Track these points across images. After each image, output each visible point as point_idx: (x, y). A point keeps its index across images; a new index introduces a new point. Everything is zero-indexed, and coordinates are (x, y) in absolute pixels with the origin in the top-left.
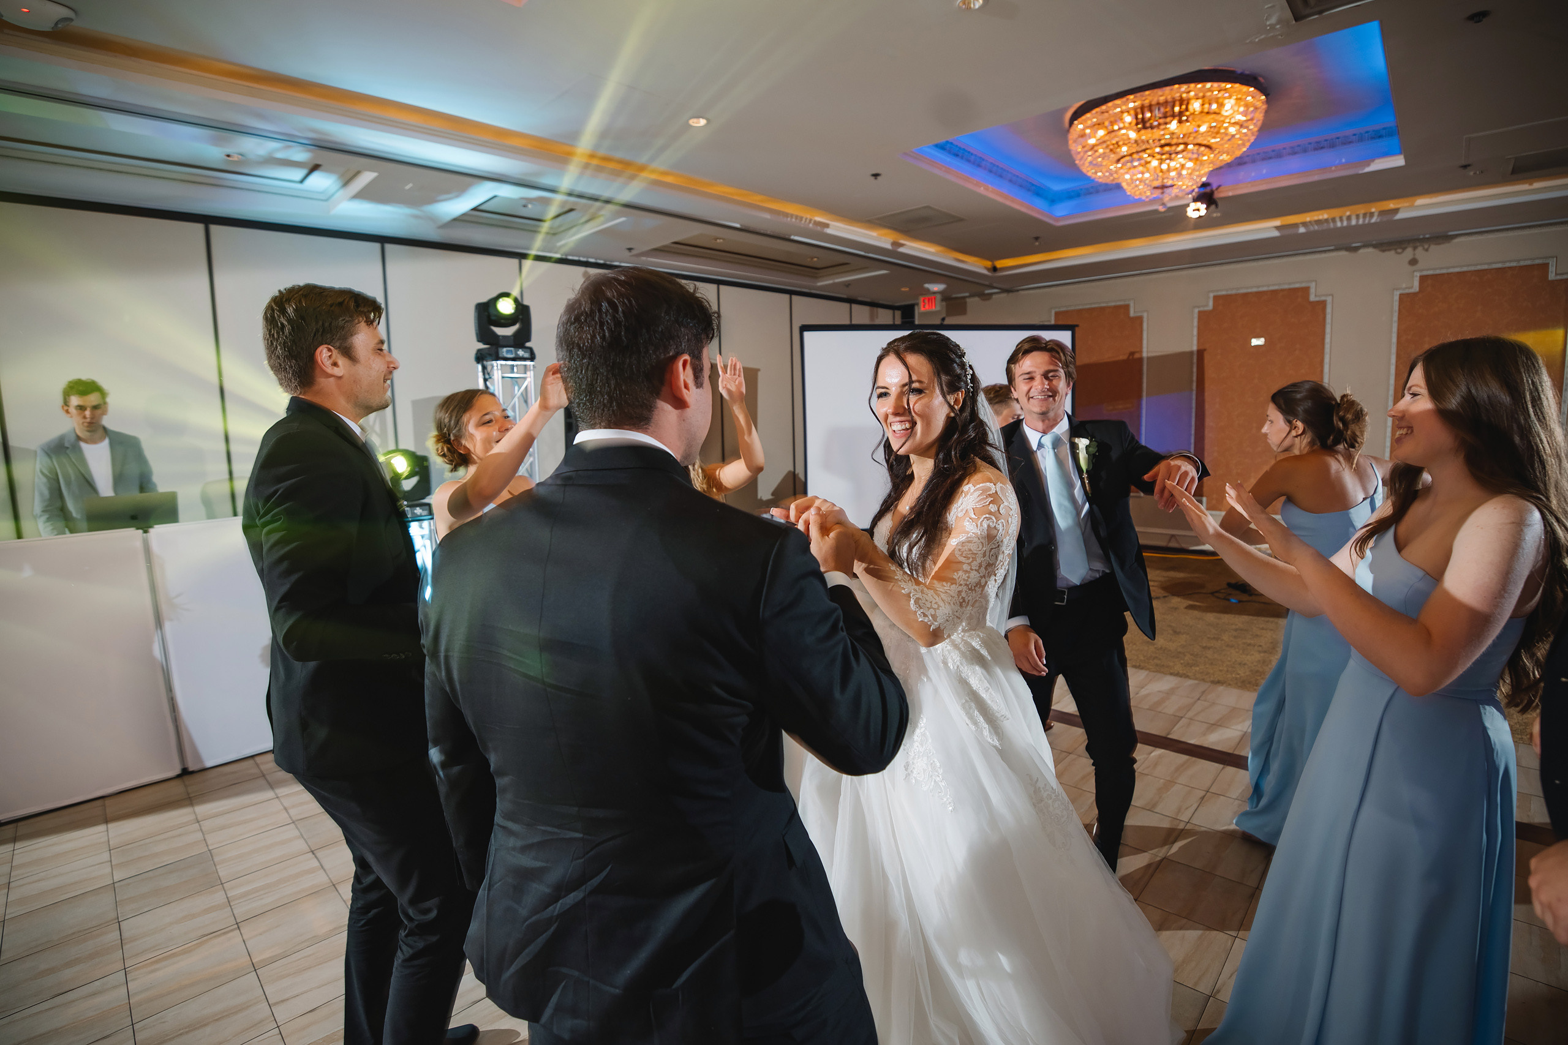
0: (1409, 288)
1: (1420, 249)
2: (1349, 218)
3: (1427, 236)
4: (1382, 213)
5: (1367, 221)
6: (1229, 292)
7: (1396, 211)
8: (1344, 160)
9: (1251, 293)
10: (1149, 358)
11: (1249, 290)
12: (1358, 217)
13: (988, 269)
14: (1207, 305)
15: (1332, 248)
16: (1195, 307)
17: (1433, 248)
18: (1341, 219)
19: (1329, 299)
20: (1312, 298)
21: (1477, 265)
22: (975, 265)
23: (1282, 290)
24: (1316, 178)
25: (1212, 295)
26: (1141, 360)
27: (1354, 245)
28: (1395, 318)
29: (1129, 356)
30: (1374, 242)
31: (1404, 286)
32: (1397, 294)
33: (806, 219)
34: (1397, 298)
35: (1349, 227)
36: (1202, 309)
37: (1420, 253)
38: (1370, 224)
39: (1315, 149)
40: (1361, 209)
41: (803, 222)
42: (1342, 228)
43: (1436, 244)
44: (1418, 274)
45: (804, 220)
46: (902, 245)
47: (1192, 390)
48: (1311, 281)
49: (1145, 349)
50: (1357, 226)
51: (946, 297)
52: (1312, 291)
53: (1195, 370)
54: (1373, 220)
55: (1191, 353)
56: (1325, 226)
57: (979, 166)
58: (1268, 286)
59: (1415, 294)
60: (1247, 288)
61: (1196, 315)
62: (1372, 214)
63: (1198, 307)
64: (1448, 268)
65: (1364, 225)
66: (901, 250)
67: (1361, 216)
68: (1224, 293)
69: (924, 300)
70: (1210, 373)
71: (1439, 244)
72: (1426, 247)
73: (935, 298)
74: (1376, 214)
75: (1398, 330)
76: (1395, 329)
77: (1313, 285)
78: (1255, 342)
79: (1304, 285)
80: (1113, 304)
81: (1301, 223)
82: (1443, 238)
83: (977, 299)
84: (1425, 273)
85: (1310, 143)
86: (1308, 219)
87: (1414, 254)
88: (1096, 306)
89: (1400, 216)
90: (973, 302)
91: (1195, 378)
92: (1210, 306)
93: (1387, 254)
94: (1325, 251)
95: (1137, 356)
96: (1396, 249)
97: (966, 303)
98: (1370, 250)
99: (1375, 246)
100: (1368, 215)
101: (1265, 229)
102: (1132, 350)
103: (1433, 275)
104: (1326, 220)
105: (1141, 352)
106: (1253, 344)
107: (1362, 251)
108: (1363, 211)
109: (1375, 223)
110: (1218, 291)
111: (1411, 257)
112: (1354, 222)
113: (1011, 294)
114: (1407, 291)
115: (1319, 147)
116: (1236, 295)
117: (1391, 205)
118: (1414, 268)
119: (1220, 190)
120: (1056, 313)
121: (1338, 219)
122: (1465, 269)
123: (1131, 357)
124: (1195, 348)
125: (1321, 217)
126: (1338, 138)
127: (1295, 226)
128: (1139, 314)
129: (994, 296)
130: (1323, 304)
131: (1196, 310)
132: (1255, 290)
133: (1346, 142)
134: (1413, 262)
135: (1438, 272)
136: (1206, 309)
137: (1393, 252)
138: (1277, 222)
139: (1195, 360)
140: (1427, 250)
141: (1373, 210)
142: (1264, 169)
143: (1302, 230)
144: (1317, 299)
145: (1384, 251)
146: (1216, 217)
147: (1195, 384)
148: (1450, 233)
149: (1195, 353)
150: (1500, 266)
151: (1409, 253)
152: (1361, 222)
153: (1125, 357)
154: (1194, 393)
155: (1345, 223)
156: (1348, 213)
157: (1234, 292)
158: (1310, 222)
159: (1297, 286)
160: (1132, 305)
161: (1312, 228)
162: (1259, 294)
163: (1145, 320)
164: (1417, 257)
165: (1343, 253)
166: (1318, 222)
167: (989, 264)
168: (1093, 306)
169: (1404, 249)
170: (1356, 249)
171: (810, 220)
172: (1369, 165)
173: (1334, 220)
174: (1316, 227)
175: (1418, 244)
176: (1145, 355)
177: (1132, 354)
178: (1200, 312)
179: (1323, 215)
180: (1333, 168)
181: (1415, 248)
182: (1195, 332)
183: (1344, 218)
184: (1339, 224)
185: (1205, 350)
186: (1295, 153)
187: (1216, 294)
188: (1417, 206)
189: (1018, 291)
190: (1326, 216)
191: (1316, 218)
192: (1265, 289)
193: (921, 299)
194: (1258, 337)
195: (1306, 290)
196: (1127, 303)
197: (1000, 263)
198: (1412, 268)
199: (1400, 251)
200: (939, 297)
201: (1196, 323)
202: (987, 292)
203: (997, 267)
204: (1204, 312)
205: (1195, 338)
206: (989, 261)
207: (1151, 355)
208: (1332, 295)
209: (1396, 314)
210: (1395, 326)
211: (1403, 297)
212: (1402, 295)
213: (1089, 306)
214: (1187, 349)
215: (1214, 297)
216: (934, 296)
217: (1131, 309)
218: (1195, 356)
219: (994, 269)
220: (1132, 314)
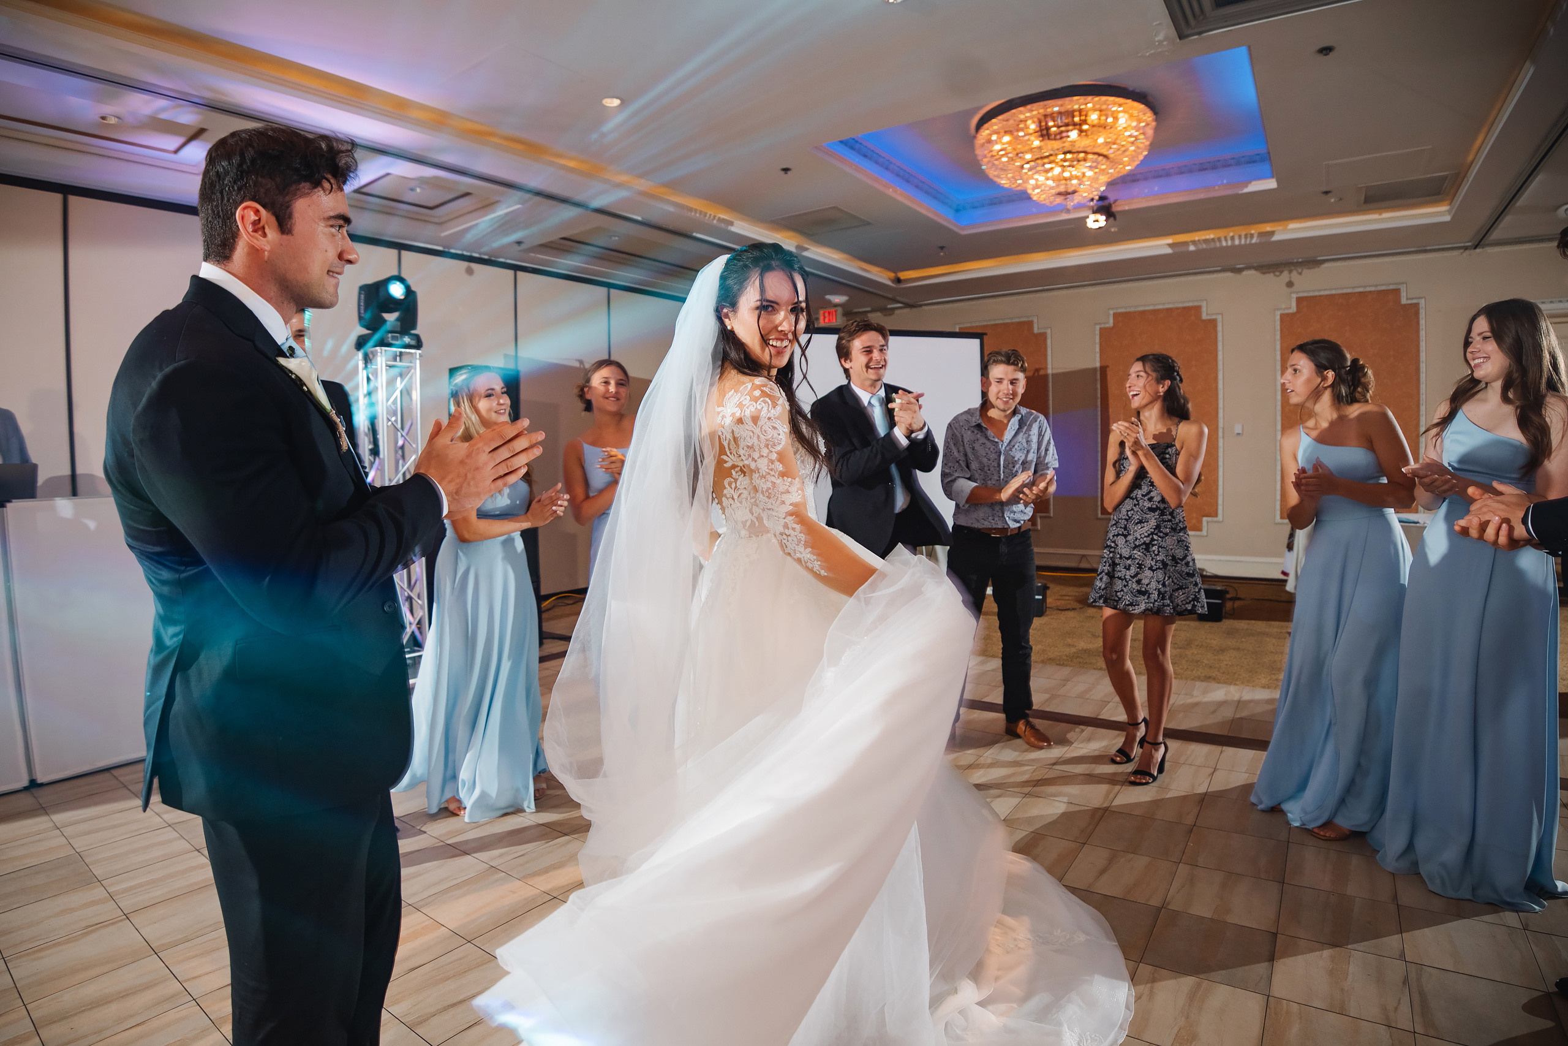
0: (1288, 308)
1: (1294, 273)
2: (1232, 238)
3: (1300, 260)
4: (1261, 234)
5: (1248, 242)
6: (1128, 310)
7: (1272, 233)
8: (1225, 182)
9: (1148, 311)
10: (1053, 375)
11: (1147, 308)
12: (1240, 237)
13: (893, 281)
14: (1108, 323)
15: (1219, 268)
16: (1096, 324)
17: (1306, 272)
18: (1226, 240)
19: (1219, 318)
20: (1204, 317)
21: (1344, 288)
22: (880, 275)
23: (1177, 309)
24: (1202, 196)
25: (1111, 312)
26: (1046, 376)
27: (1238, 266)
28: (1278, 337)
29: (1034, 373)
30: (1255, 264)
31: (1283, 307)
32: (1278, 313)
33: (710, 215)
34: (1278, 317)
35: (1233, 246)
36: (1103, 326)
37: (1295, 276)
38: (1251, 244)
39: (1200, 170)
40: (1242, 231)
41: (707, 218)
42: (1227, 247)
44: (1294, 296)
45: (708, 215)
46: (807, 249)
47: (1096, 405)
48: (1202, 300)
49: (1049, 366)
50: (1240, 245)
52: (1204, 309)
53: (1099, 386)
54: (1254, 241)
55: (1095, 369)
56: (1212, 245)
57: (887, 169)
59: (1293, 314)
60: (1144, 306)
61: (1098, 332)
62: (1252, 236)
63: (1100, 324)
64: (1319, 290)
65: (1246, 245)
66: (805, 254)
67: (1243, 237)
68: (1123, 310)
69: (824, 312)
70: (1112, 389)
71: (1310, 268)
72: (1300, 270)
73: (836, 311)
74: (1256, 235)
75: (1281, 347)
76: (1278, 347)
77: (1204, 304)
79: (1196, 304)
80: (1017, 320)
81: (1191, 241)
82: (1313, 263)
84: (1301, 295)
85: (1195, 164)
86: (1197, 239)
87: (1290, 277)
88: (1002, 321)
89: (1276, 238)
91: (1099, 395)
92: (1111, 324)
93: (1267, 275)
94: (1213, 272)
95: (1042, 372)
96: (1274, 272)
98: (1253, 272)
99: (1256, 268)
100: (1249, 236)
101: (1158, 246)
102: (1037, 367)
103: (1306, 297)
104: (1213, 240)
105: (1046, 368)
107: (1245, 273)
108: (1243, 233)
109: (1256, 244)
110: (1117, 308)
111: (1287, 280)
112: (1237, 242)
113: (914, 310)
114: (1286, 312)
115: (1203, 168)
116: (1135, 312)
117: (1268, 228)
118: (1291, 290)
119: (1116, 204)
121: (1223, 239)
122: (1333, 292)
123: (1036, 374)
124: (1098, 365)
125: (1208, 237)
126: (1219, 161)
127: (1186, 244)
128: (1043, 331)
130: (1213, 323)
131: (1098, 327)
132: (1151, 308)
133: (1226, 165)
134: (1290, 284)
135: (1312, 294)
136: (1107, 326)
137: (1271, 275)
138: (1170, 241)
139: (1098, 377)
140: (1300, 274)
141: (1253, 232)
142: (1156, 186)
143: (1192, 248)
144: (1209, 318)
145: (1264, 273)
146: (1115, 232)
147: (1099, 401)
148: (1319, 258)
149: (1099, 369)
150: (1361, 290)
151: (1285, 276)
152: (1243, 242)
154: (1099, 409)
155: (1230, 243)
156: (1231, 234)
157: (1132, 310)
158: (1199, 240)
159: (1190, 304)
160: (1035, 321)
161: (1200, 247)
162: (1155, 312)
163: (1049, 336)
164: (1293, 280)
165: (1229, 274)
166: (1206, 241)
167: (892, 275)
168: (997, 322)
169: (1281, 272)
170: (1239, 271)
171: (715, 217)
172: (1247, 187)
173: (1219, 239)
174: (1204, 246)
175: (1293, 268)
176: (1050, 371)
177: (1037, 370)
178: (1101, 329)
179: (1210, 235)
180: (1217, 188)
181: (1290, 272)
182: (1098, 349)
183: (1229, 238)
184: (1224, 244)
185: (1107, 367)
186: (1182, 173)
187: (1115, 311)
188: (1289, 230)
189: (921, 306)
190: (1212, 236)
191: (1204, 238)
192: (1161, 307)
193: (821, 311)
195: (1198, 308)
196: (1030, 319)
197: (903, 275)
198: (1289, 290)
199: (1278, 273)
200: (840, 310)
201: (1098, 340)
202: (889, 306)
203: (902, 278)
204: (1105, 329)
205: (1098, 355)
206: (894, 272)
207: (1055, 371)
208: (1222, 314)
209: (1278, 333)
210: (1278, 343)
211: (1283, 317)
212: (1282, 315)
213: (993, 323)
214: (1090, 365)
215: (1114, 314)
216: (835, 309)
217: (1035, 326)
218: (1099, 373)
219: (898, 281)
220: (1036, 330)
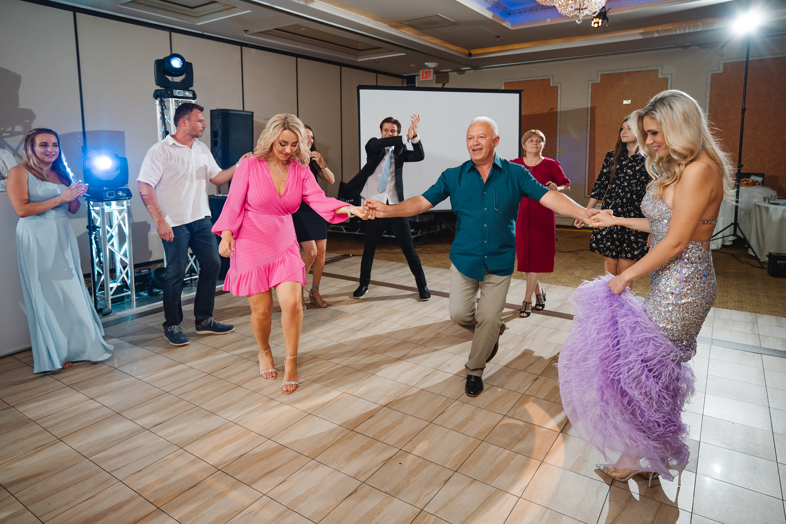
0: (717, 70)
1: (725, 48)
2: (684, 28)
4: (704, 26)
5: (695, 31)
6: (611, 72)
9: (623, 73)
10: (561, 112)
11: (623, 71)
12: (689, 28)
13: (467, 55)
14: (597, 80)
15: (673, 46)
16: (589, 81)
19: (670, 77)
20: (660, 76)
21: (759, 56)
22: (459, 52)
23: (642, 71)
24: (667, 5)
25: (600, 74)
26: (557, 112)
27: (687, 44)
28: (709, 88)
30: (698, 43)
31: (715, 69)
34: (710, 76)
35: (684, 33)
36: (593, 82)
42: (680, 34)
44: (722, 63)
47: (587, 131)
48: (659, 66)
49: (559, 107)
51: (437, 72)
52: (660, 71)
53: (589, 119)
54: (699, 30)
55: (588, 108)
56: (670, 33)
58: (634, 68)
59: (720, 73)
60: (621, 70)
61: (590, 86)
62: (698, 26)
65: (693, 32)
67: (692, 27)
68: (607, 72)
69: (423, 72)
70: (598, 121)
73: (430, 71)
74: (701, 26)
75: (710, 95)
76: (708, 95)
77: (660, 68)
78: (625, 102)
79: (654, 68)
80: (540, 78)
81: (656, 31)
83: (455, 73)
84: (726, 62)
86: (660, 29)
88: (530, 79)
89: (714, 27)
90: (453, 75)
91: (589, 124)
92: (599, 81)
93: (705, 50)
94: (668, 48)
95: (554, 110)
97: (448, 76)
98: (696, 47)
99: (699, 45)
100: (696, 27)
101: (634, 34)
102: (551, 107)
103: (730, 63)
104: (671, 30)
105: (557, 108)
106: (624, 104)
107: (690, 48)
108: (693, 24)
110: (604, 71)
111: (720, 52)
112: (687, 31)
113: (477, 71)
114: (716, 72)
116: (615, 74)
118: (721, 58)
119: (610, 11)
120: (505, 83)
123: (551, 111)
124: (589, 106)
125: (667, 28)
127: (652, 33)
128: (556, 85)
129: (466, 72)
130: (666, 80)
131: (590, 83)
132: (625, 71)
134: (720, 55)
135: (735, 61)
136: (596, 82)
137: (708, 49)
138: (641, 31)
139: (589, 113)
140: (729, 48)
141: (699, 24)
143: (656, 35)
144: (663, 77)
145: (703, 48)
147: (589, 127)
149: (590, 108)
150: (771, 57)
151: (718, 50)
152: (691, 31)
153: (548, 111)
154: (589, 132)
155: (682, 32)
156: (684, 26)
157: (613, 72)
159: (650, 69)
160: (551, 79)
161: (663, 34)
162: (628, 74)
163: (559, 88)
164: (723, 52)
165: (678, 50)
166: (666, 31)
167: (467, 52)
168: (528, 79)
169: (716, 47)
170: (687, 47)
173: (675, 30)
174: (665, 34)
176: (559, 110)
177: (552, 109)
178: (592, 84)
181: (722, 47)
182: (590, 96)
183: (682, 28)
184: (678, 32)
185: (595, 107)
187: (602, 73)
189: (481, 69)
190: (670, 27)
191: (664, 28)
192: (632, 70)
193: (421, 71)
194: (626, 99)
195: (656, 72)
196: (548, 78)
197: (473, 52)
199: (713, 48)
200: (432, 70)
201: (590, 91)
202: (462, 69)
203: (472, 53)
204: (595, 84)
205: (590, 100)
206: (468, 50)
207: (562, 110)
208: (672, 75)
209: (709, 86)
210: (708, 93)
212: (713, 75)
213: (525, 79)
214: (585, 106)
215: (601, 74)
216: (430, 70)
217: (551, 82)
218: (589, 111)
219: (470, 55)
220: (551, 85)
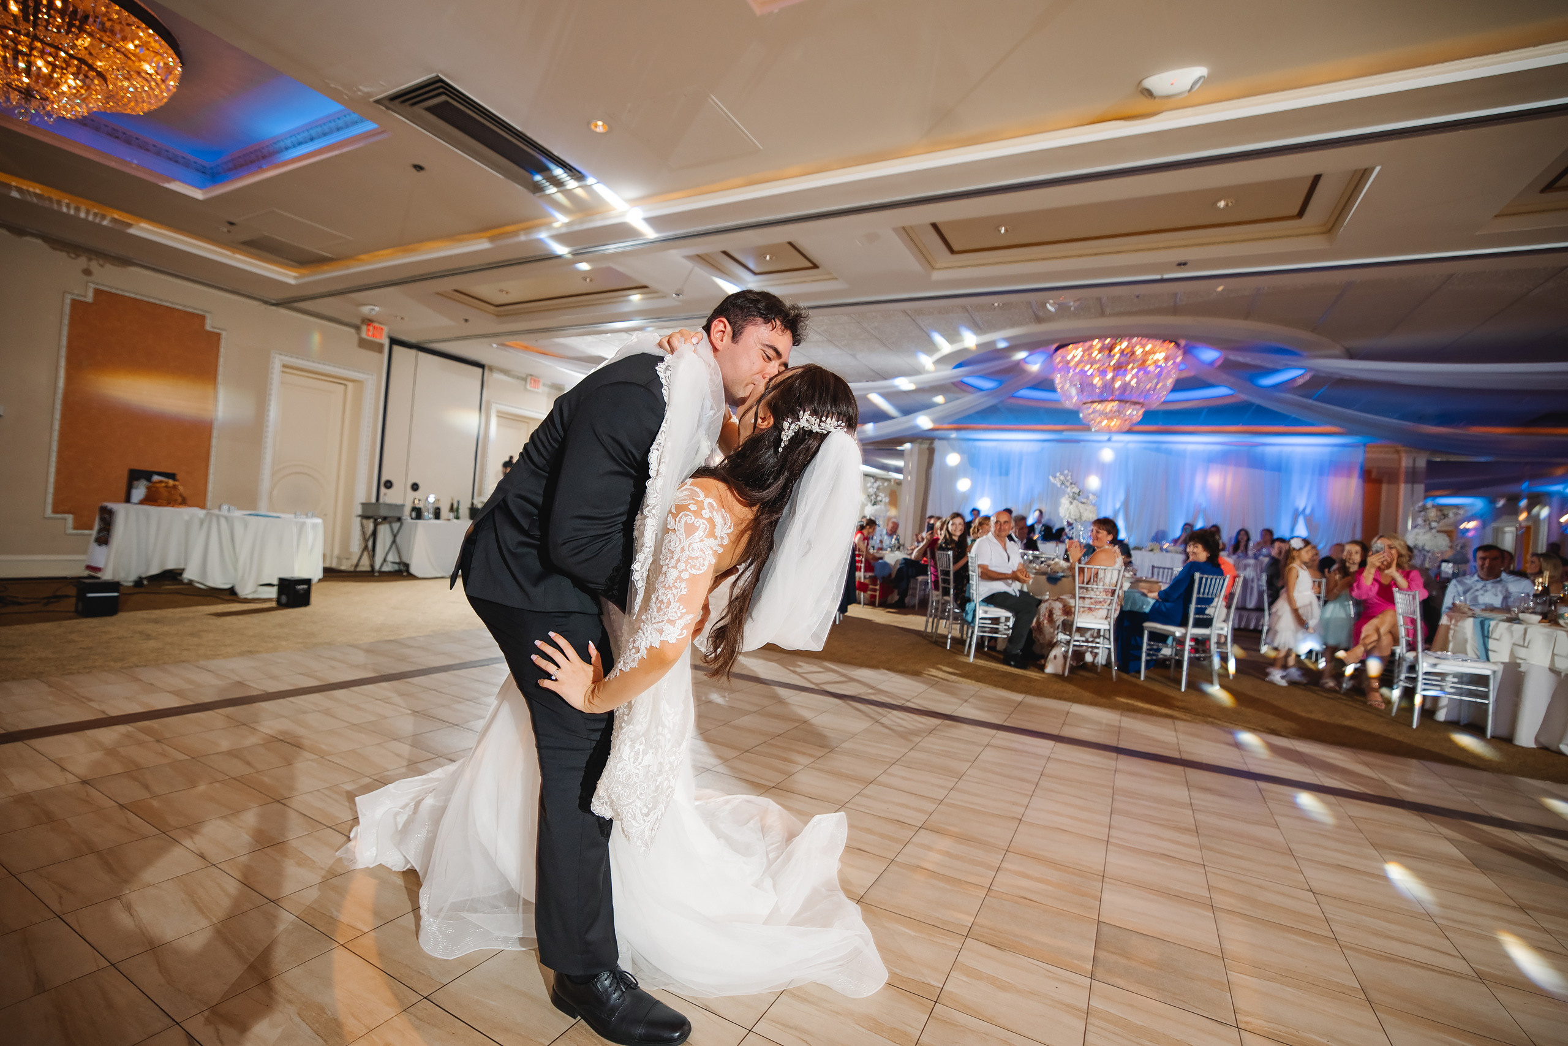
0: (82, 296)
1: (98, 263)
7: (131, 226)
8: (137, 161)
17: (114, 267)
21: (151, 297)
28: (66, 322)
31: (76, 292)
32: (70, 298)
34: (68, 301)
37: (94, 266)
43: (112, 264)
59: (88, 303)
64: (123, 290)
72: (101, 262)
76: (65, 332)
82: (124, 262)
87: (88, 265)
93: (58, 253)
96: (68, 252)
98: (40, 242)
99: (50, 241)
107: (27, 238)
111: (83, 266)
114: (79, 298)
118: (89, 278)
122: (142, 298)
134: (91, 273)
135: (113, 291)
137: (64, 255)
140: (102, 266)
145: (56, 251)
148: (134, 261)
150: (169, 305)
151: (82, 262)
164: (91, 269)
169: (78, 256)
170: (21, 234)
172: (169, 182)
175: (98, 258)
181: (90, 260)
198: (85, 278)
199: (73, 255)
209: (67, 317)
210: (65, 329)
211: (75, 304)
212: (74, 302)
